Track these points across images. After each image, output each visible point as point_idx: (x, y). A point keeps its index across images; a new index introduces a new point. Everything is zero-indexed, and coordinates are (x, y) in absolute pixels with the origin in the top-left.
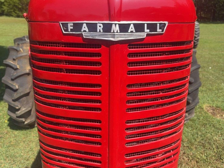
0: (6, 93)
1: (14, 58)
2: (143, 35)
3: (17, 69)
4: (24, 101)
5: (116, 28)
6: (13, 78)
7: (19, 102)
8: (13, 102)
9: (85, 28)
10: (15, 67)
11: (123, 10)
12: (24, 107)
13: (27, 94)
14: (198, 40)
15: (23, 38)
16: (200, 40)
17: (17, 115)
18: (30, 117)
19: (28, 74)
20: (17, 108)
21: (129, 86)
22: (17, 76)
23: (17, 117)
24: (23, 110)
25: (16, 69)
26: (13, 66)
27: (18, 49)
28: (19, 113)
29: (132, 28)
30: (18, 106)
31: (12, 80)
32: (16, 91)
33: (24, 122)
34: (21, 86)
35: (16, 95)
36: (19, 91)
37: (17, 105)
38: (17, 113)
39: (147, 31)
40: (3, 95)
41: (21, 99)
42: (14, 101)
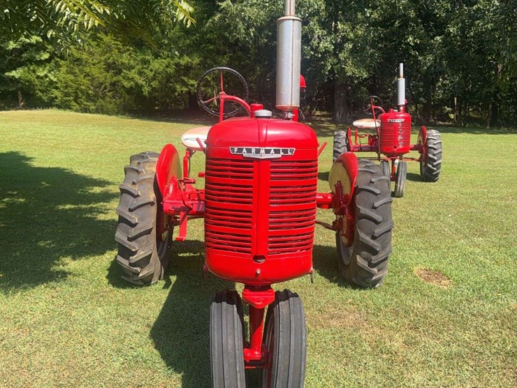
0: (118, 229)
1: (135, 181)
2: (279, 156)
3: (138, 196)
4: (144, 241)
5: (263, 151)
6: (132, 208)
7: (137, 242)
8: (128, 242)
9: (244, 151)
10: (136, 194)
11: (268, 140)
12: (143, 250)
13: (149, 232)
14: (438, 166)
15: (145, 155)
16: (443, 166)
17: (132, 262)
18: (147, 267)
19: (152, 204)
20: (134, 250)
21: (271, 187)
22: (137, 205)
23: (130, 264)
24: (141, 254)
25: (136, 196)
26: (133, 192)
27: (140, 170)
28: (134, 259)
29: (272, 151)
30: (134, 248)
31: (131, 210)
32: (133, 225)
33: (139, 274)
34: (141, 219)
35: (134, 232)
36: (138, 226)
37: (133, 246)
38: (131, 258)
39: (282, 153)
40: (115, 233)
41: (140, 238)
42: (130, 239)
